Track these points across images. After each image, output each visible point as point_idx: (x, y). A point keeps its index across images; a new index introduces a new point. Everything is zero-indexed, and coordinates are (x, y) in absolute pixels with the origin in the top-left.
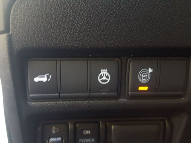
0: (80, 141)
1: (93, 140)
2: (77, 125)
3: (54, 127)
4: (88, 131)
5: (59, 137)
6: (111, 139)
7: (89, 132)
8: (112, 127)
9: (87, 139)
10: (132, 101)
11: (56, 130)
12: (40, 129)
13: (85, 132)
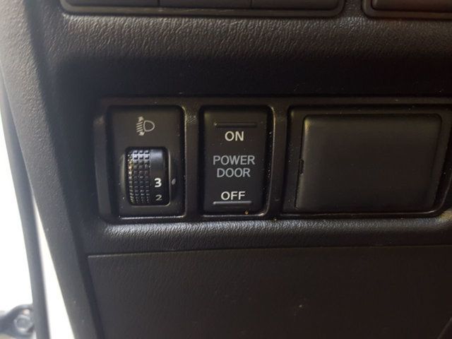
0: (215, 160)
1: (251, 159)
2: (207, 116)
3: (141, 119)
4: (237, 133)
5: (157, 149)
6: (300, 157)
7: (239, 136)
8: (307, 124)
9: (235, 157)
10: (382, 25)
11: (148, 126)
12: (100, 121)
13: (230, 136)
